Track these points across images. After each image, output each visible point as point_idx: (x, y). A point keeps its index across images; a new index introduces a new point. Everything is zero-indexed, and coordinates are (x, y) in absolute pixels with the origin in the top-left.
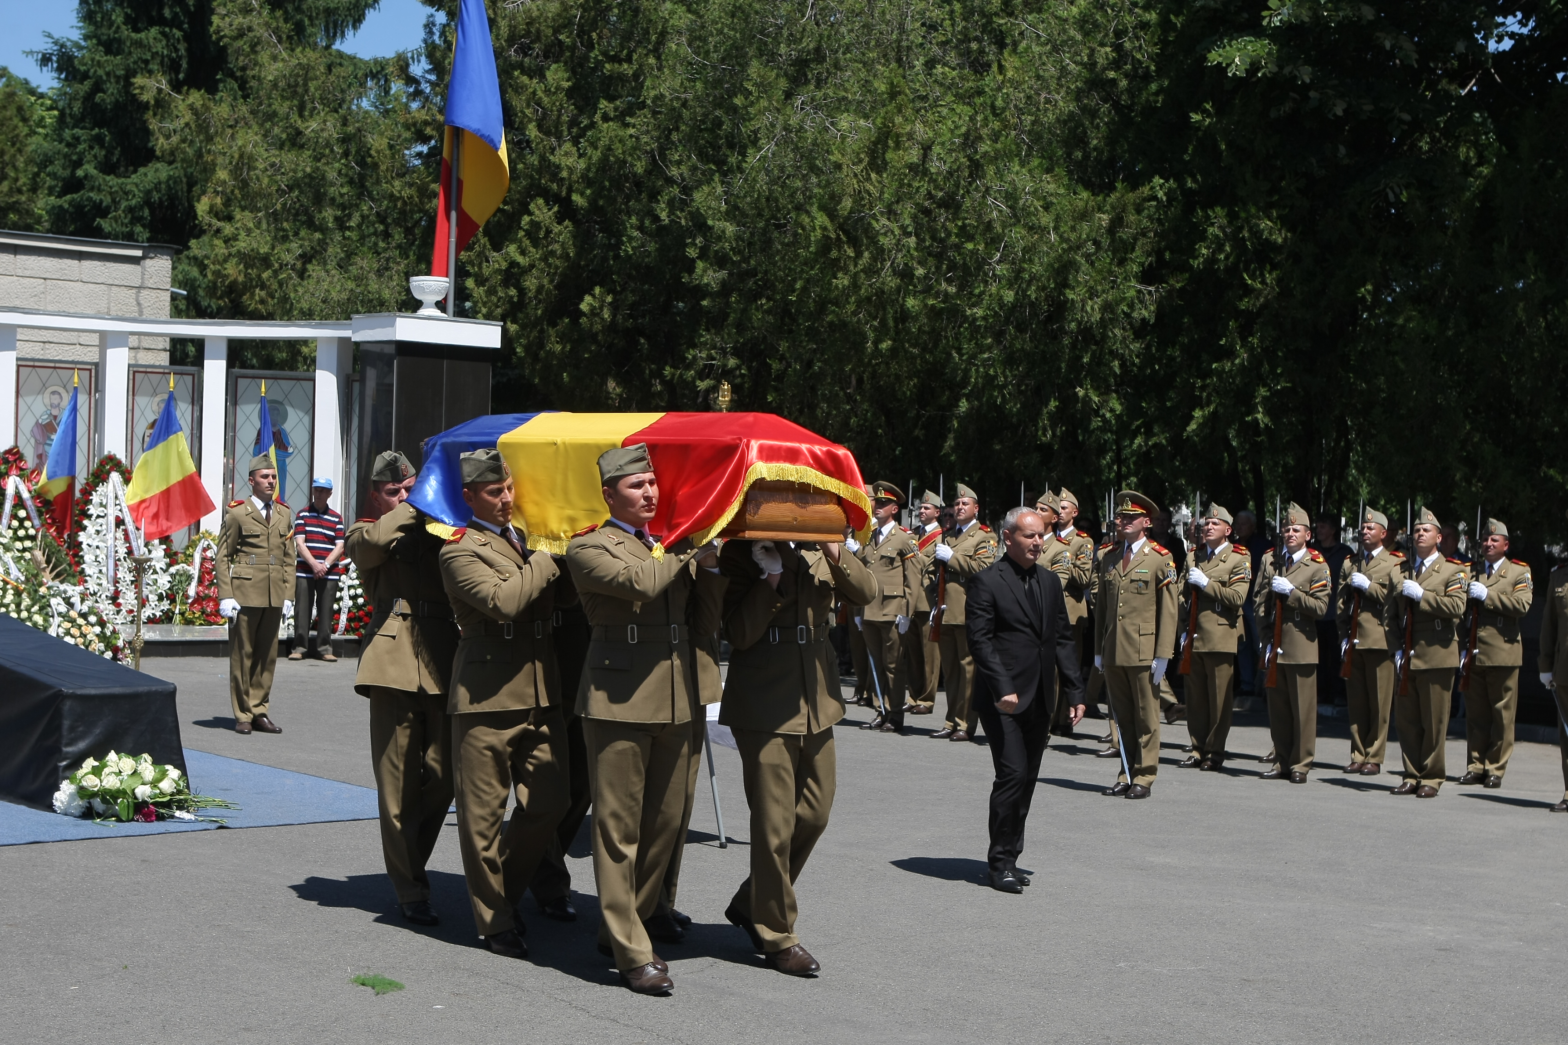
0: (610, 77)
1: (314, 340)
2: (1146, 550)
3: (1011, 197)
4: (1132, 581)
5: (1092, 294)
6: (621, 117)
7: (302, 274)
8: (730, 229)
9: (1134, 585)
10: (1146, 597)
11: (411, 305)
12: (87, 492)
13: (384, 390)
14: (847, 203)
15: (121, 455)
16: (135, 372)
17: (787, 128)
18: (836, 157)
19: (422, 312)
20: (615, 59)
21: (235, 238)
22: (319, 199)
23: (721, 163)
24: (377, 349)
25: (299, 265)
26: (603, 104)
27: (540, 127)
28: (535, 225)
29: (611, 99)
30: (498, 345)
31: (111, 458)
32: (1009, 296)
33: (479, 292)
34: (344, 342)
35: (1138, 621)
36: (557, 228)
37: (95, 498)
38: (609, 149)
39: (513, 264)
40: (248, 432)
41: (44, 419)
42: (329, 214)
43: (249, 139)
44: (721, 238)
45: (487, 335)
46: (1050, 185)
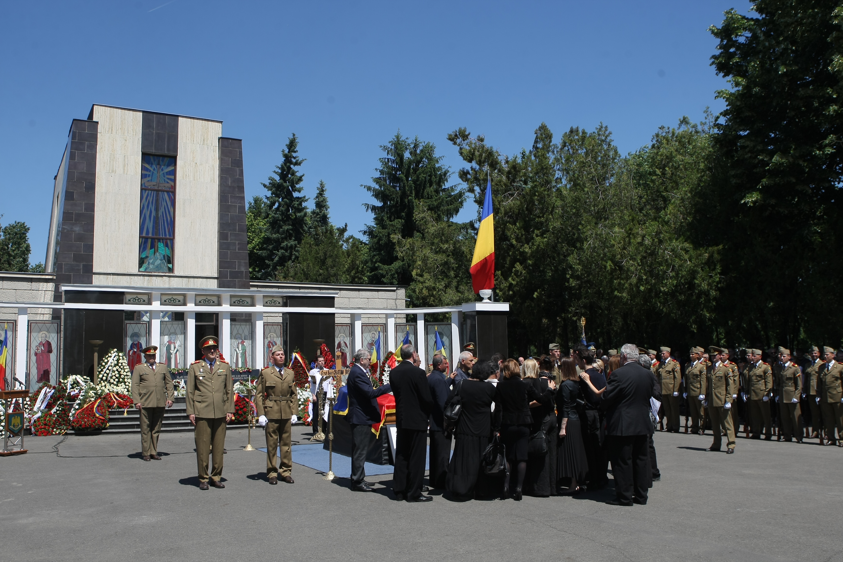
0: (538, 223)
1: (450, 312)
2: (721, 366)
3: (673, 251)
4: (716, 377)
5: (703, 280)
6: (542, 235)
7: (445, 292)
8: (580, 267)
9: (717, 378)
10: (722, 382)
11: (480, 299)
12: (384, 363)
13: (473, 326)
14: (618, 257)
16: (397, 325)
18: (613, 242)
19: (484, 301)
20: (539, 217)
21: (424, 282)
22: (449, 269)
23: (576, 247)
24: (470, 313)
25: (444, 289)
26: (536, 231)
27: (516, 240)
28: (518, 271)
29: (538, 229)
30: (508, 310)
31: (391, 353)
32: (675, 283)
33: (500, 293)
34: (460, 312)
35: (720, 390)
36: (524, 272)
37: (386, 365)
38: (539, 245)
39: (511, 284)
40: (432, 342)
41: (370, 342)
42: (452, 274)
43: (427, 252)
44: (577, 271)
45: (504, 307)
46: (687, 245)
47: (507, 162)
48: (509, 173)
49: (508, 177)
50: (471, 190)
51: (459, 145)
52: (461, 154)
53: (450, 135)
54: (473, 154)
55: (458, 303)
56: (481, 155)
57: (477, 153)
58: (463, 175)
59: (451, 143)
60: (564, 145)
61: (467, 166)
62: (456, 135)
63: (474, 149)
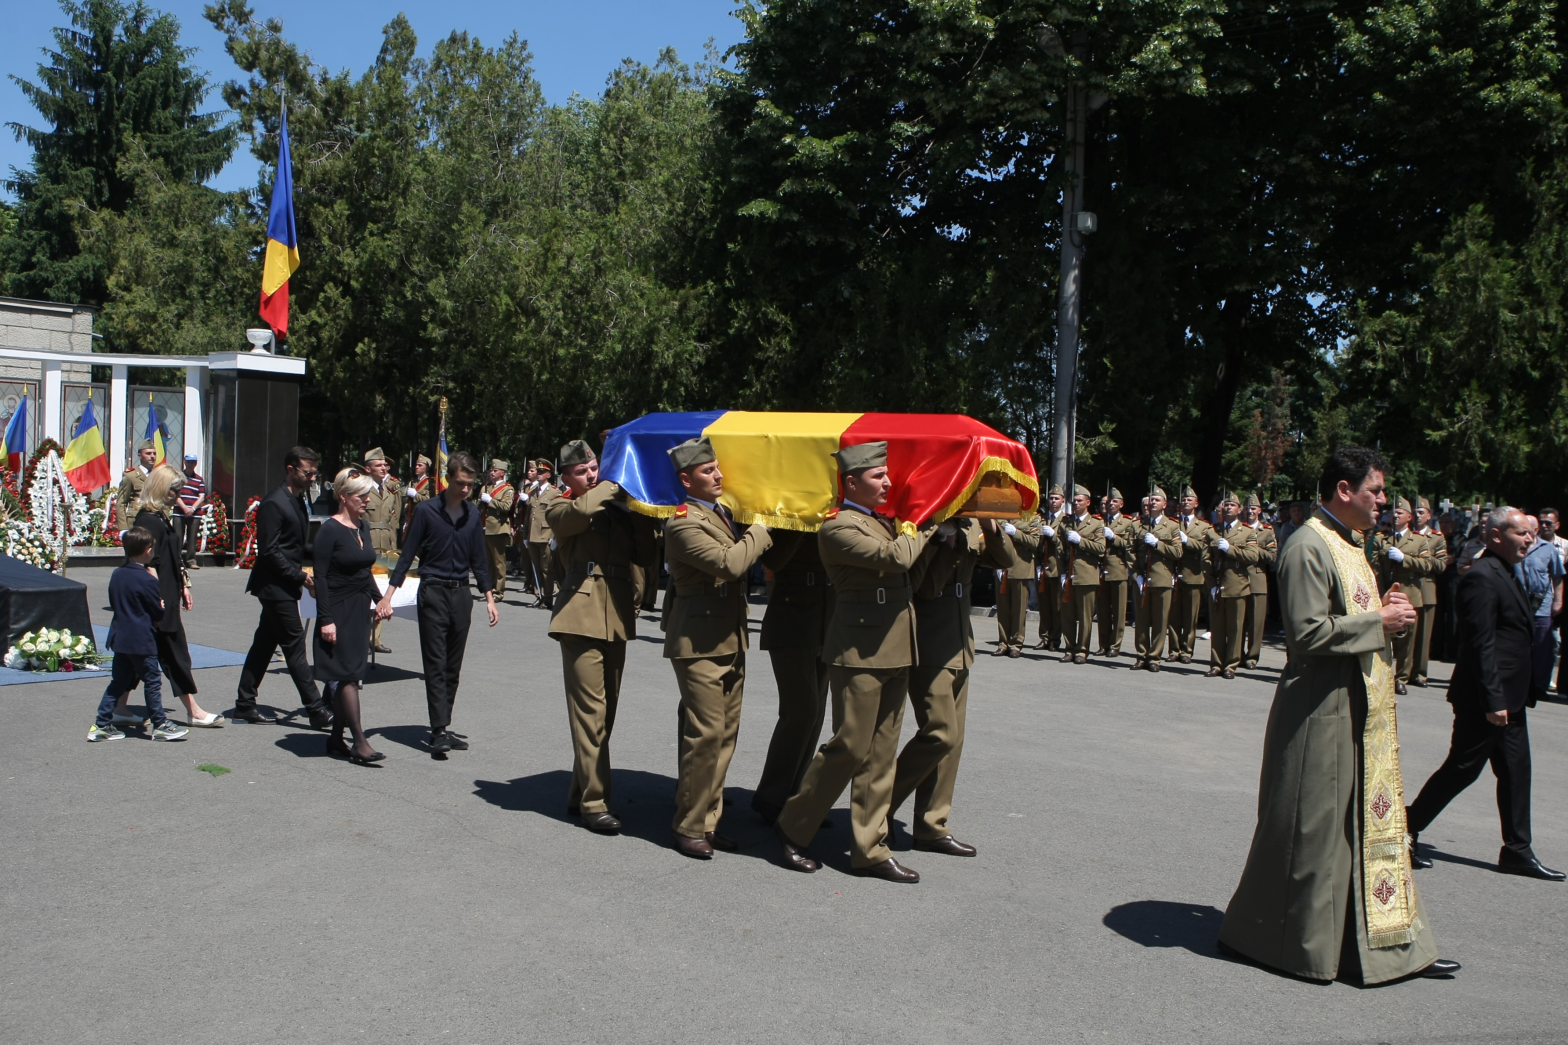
0: (375, 209)
1: (185, 367)
3: (620, 289)
5: (668, 348)
6: (381, 234)
7: (178, 326)
8: (449, 304)
11: (247, 347)
12: (34, 462)
13: (230, 399)
14: (522, 290)
15: (57, 439)
16: (66, 387)
17: (485, 244)
18: (516, 261)
19: (254, 351)
20: (378, 198)
21: (134, 303)
22: (188, 280)
23: (444, 263)
24: (225, 373)
25: (175, 320)
26: (370, 225)
27: (331, 238)
28: (328, 299)
29: (375, 222)
30: (303, 372)
31: (50, 441)
32: (619, 348)
34: (204, 369)
36: (342, 301)
37: (39, 466)
38: (374, 253)
39: (314, 323)
40: (141, 425)
42: (194, 290)
43: (142, 241)
44: (444, 310)
45: (296, 366)
46: (644, 283)
47: (325, 81)
48: (328, 102)
49: (325, 113)
50: (247, 127)
51: (228, 31)
52: (231, 50)
53: (208, 8)
54: (256, 56)
55: (204, 350)
56: (271, 60)
57: (263, 54)
58: (233, 94)
59: (211, 25)
60: (438, 64)
61: (242, 78)
62: (222, 10)
63: (258, 45)
